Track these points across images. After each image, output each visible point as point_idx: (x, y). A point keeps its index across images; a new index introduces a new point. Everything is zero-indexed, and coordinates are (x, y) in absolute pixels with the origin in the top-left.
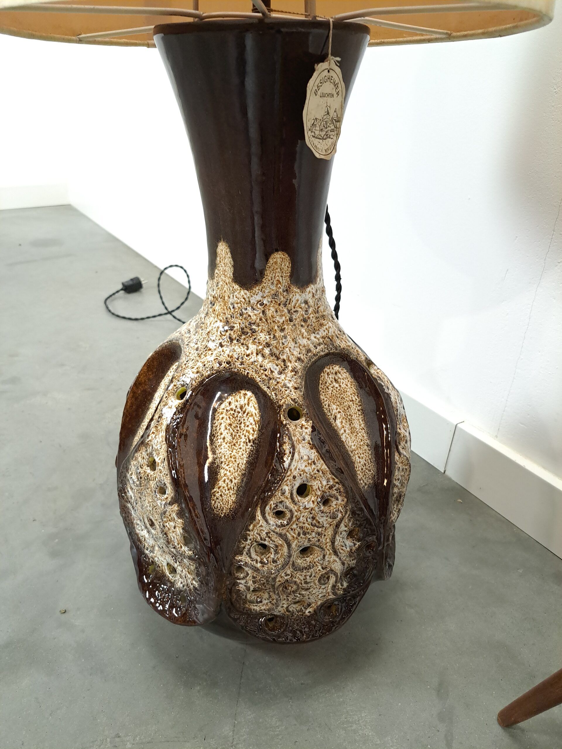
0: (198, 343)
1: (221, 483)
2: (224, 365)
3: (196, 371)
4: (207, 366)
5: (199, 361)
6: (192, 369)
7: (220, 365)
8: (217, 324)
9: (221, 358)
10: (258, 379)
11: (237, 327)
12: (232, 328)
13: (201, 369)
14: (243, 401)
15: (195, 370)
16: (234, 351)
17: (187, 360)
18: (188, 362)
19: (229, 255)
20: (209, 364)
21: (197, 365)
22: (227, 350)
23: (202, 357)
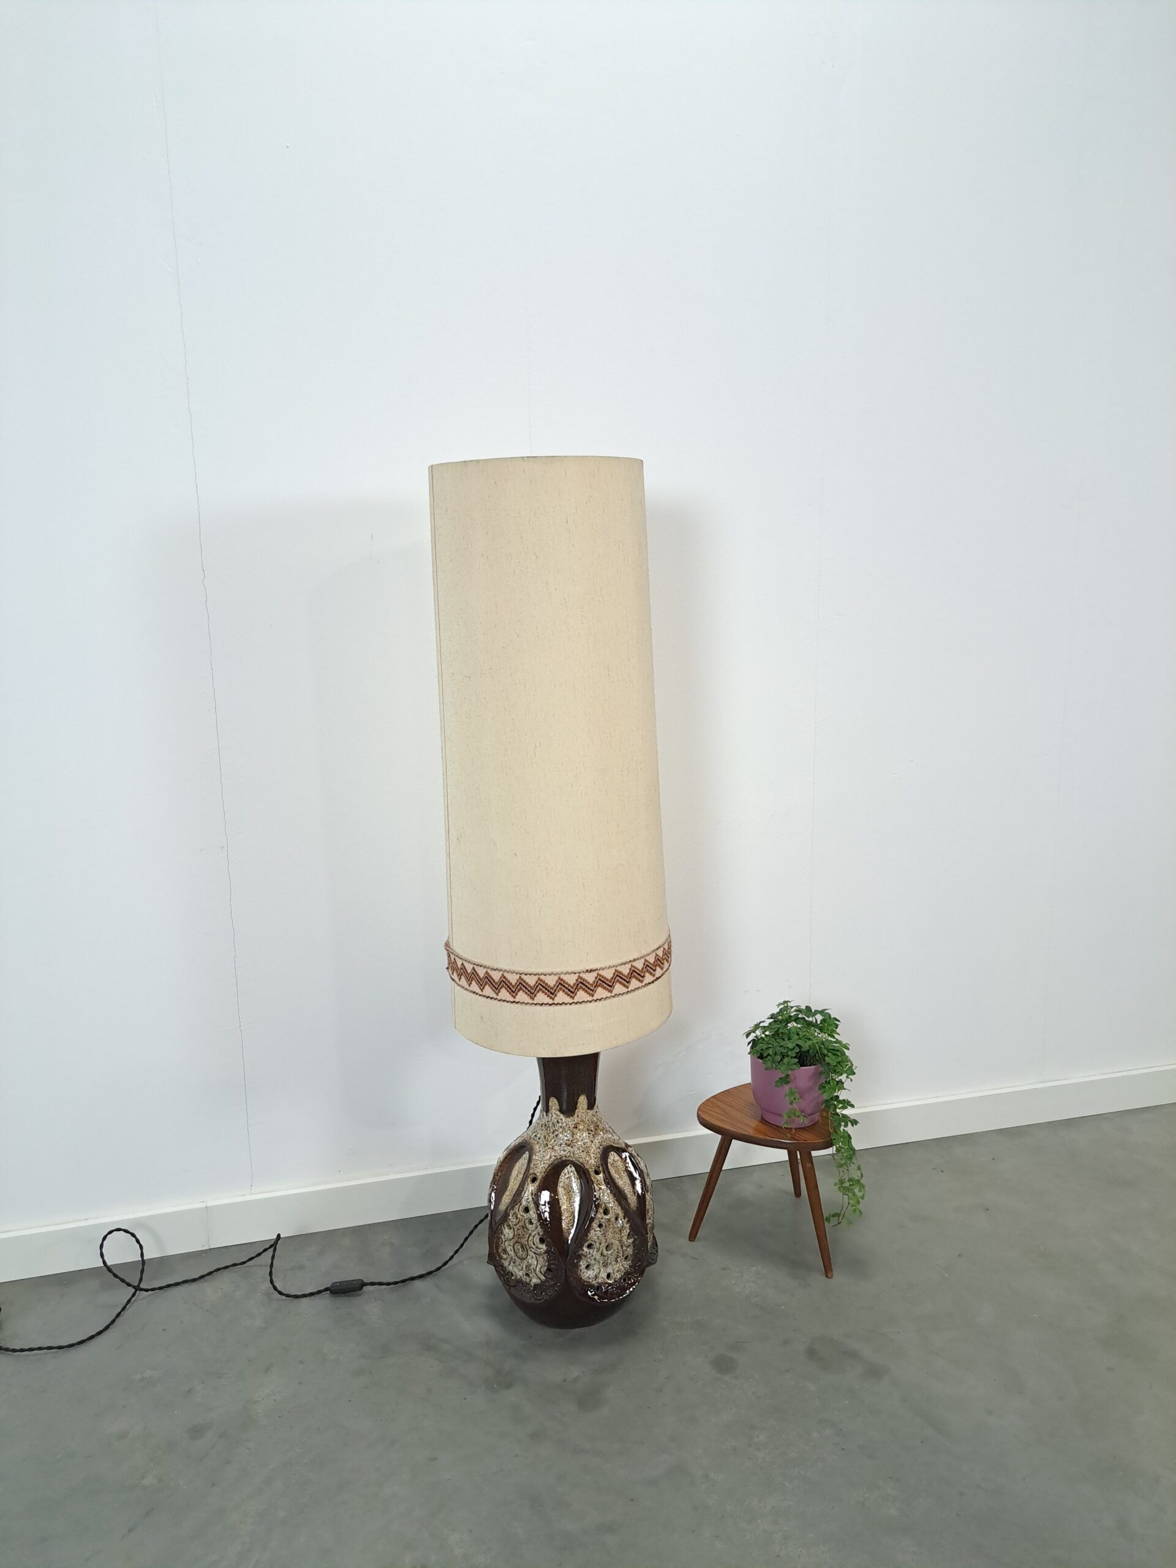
1: (629, 1196)
2: (601, 1147)
7: (599, 1148)
8: (584, 1135)
9: (597, 1146)
10: (612, 1144)
11: (593, 1129)
12: (591, 1130)
14: (612, 1158)
15: (593, 1159)
16: (598, 1139)
19: (586, 1099)
22: (596, 1141)
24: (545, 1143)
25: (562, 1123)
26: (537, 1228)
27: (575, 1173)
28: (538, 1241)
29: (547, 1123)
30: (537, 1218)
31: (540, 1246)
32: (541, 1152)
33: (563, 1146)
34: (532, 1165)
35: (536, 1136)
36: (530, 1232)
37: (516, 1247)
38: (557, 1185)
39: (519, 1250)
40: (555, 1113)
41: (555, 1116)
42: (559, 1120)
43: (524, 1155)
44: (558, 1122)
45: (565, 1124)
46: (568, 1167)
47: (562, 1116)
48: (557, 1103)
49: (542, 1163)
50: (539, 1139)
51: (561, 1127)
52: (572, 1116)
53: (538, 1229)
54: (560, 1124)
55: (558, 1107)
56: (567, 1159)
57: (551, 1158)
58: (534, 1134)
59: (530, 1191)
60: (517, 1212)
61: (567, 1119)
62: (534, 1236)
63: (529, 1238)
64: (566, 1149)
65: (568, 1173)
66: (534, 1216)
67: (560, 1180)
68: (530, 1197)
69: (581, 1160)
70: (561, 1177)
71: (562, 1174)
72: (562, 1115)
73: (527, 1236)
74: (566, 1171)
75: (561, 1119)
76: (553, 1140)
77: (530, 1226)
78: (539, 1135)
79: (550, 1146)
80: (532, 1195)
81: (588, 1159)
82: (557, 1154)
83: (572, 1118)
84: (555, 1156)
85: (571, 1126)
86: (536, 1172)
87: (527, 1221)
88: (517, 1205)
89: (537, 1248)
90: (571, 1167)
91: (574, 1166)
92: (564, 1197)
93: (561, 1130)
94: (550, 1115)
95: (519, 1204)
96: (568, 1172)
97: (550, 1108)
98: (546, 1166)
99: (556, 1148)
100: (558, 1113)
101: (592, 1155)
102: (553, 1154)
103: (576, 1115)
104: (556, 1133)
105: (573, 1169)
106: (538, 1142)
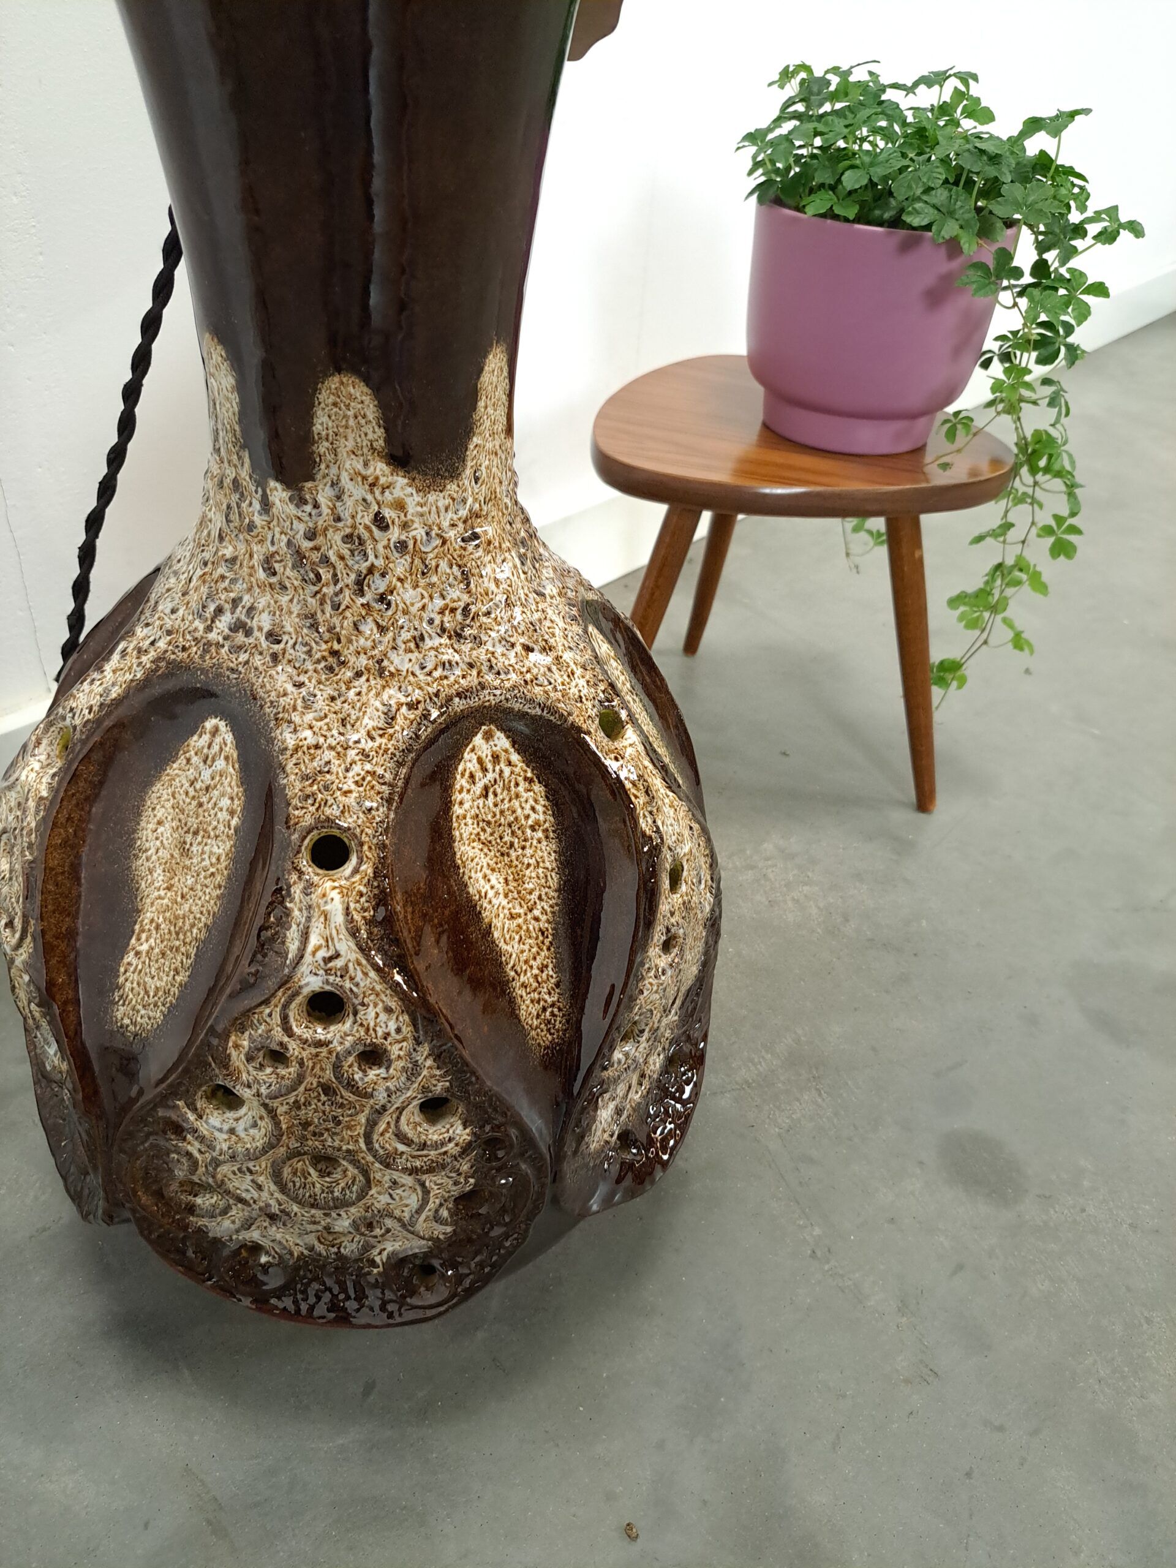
0: (512, 640)
3: (582, 670)
4: (572, 645)
5: (560, 653)
6: (576, 676)
13: (578, 658)
15: (579, 672)
17: (546, 683)
18: (553, 681)
20: (569, 639)
21: (568, 660)
23: (555, 645)
24: (321, 649)
25: (405, 526)
26: (413, 1071)
27: (515, 757)
28: (418, 1118)
29: (307, 545)
30: (407, 1030)
31: (434, 1133)
32: (321, 703)
33: (429, 643)
34: (292, 783)
35: (239, 626)
36: (381, 1097)
37: (286, 1172)
38: (451, 839)
39: (305, 1175)
40: (355, 476)
41: (356, 491)
42: (388, 513)
43: (197, 742)
44: (380, 522)
45: (419, 532)
46: (478, 740)
47: (401, 485)
48: (371, 411)
49: (352, 754)
50: (274, 637)
51: (402, 546)
52: (454, 474)
53: (425, 1072)
54: (395, 534)
55: (376, 434)
56: (473, 702)
57: (391, 719)
58: (224, 623)
59: (339, 918)
60: (278, 1034)
61: (432, 497)
62: (401, 1110)
63: (372, 1124)
64: (449, 655)
65: (485, 770)
66: (392, 1026)
67: (457, 810)
68: (346, 947)
69: (537, 690)
70: (457, 797)
71: (461, 782)
72: (401, 481)
73: (362, 1118)
74: (469, 762)
75: (400, 506)
76: (368, 627)
77: (373, 1073)
78: (265, 621)
79: (363, 661)
80: (354, 933)
81: (558, 677)
82: (417, 694)
83: (452, 487)
84: (411, 706)
85: (451, 534)
86: (332, 811)
87: (351, 1059)
88: (266, 1002)
89: (424, 1146)
90: (488, 736)
91: (501, 729)
92: (493, 878)
93: (400, 566)
94: (324, 496)
95: (281, 997)
96: (480, 761)
97: (323, 447)
98: (383, 767)
99: (399, 661)
100: (380, 468)
101: (567, 656)
102: (393, 695)
103: (468, 472)
104: (381, 585)
105: (502, 741)
106: (275, 657)
